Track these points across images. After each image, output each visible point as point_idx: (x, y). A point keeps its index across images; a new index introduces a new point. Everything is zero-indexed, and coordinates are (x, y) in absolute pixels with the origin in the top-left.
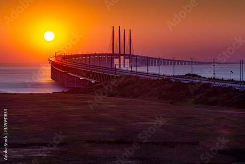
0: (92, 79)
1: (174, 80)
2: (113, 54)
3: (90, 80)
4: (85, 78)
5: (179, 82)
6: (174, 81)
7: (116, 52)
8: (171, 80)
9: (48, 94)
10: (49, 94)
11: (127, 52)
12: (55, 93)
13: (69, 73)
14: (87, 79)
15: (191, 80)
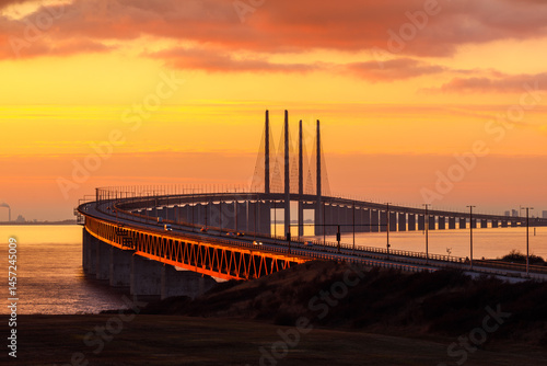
0: (215, 270)
1: (478, 275)
2: (267, 195)
3: (207, 272)
4: (193, 269)
5: (493, 279)
6: (474, 276)
7: (277, 187)
8: (468, 274)
9: (87, 315)
10: (92, 315)
11: (310, 189)
12: (109, 312)
13: (140, 253)
14: (199, 270)
15: (523, 274)
